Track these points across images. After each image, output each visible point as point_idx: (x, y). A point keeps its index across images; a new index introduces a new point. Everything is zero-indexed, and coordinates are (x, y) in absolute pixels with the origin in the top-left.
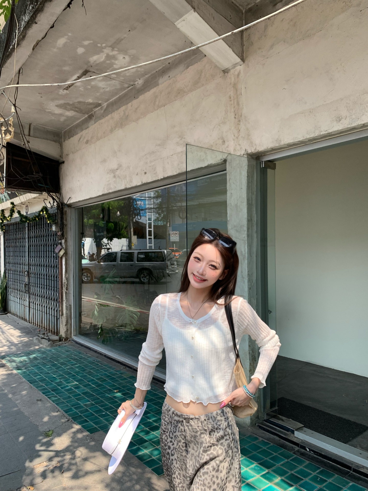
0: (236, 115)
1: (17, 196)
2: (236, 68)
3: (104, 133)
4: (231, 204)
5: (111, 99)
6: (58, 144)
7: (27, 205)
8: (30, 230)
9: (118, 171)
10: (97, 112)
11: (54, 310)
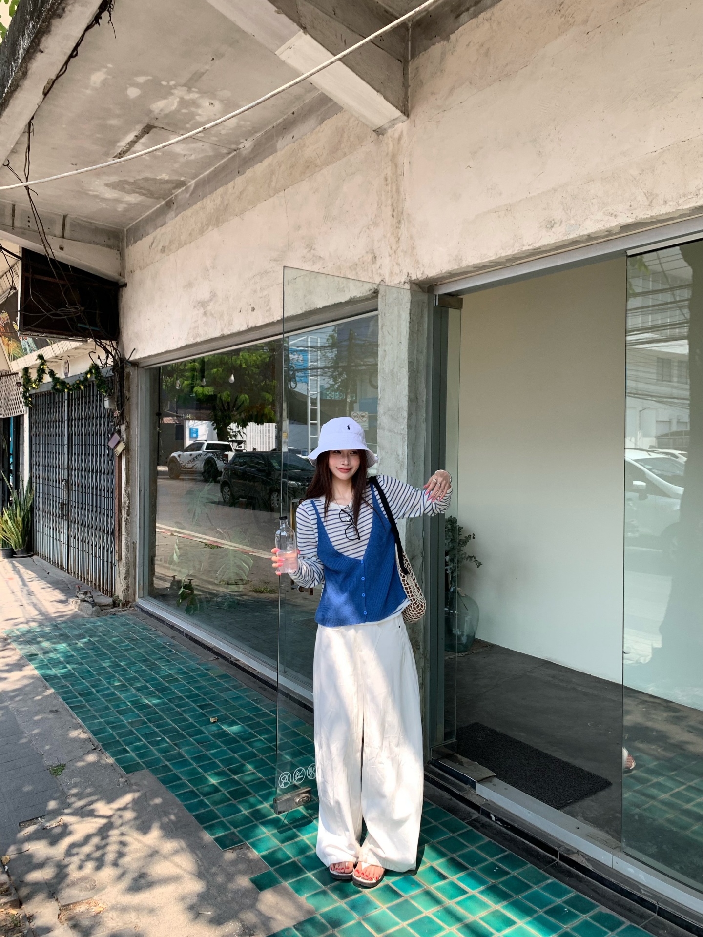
0: (394, 211)
1: (48, 345)
2: (396, 126)
3: (190, 234)
4: (383, 369)
5: (201, 174)
6: (116, 252)
7: (66, 360)
8: (72, 405)
9: (211, 304)
10: (180, 197)
11: (108, 551)
